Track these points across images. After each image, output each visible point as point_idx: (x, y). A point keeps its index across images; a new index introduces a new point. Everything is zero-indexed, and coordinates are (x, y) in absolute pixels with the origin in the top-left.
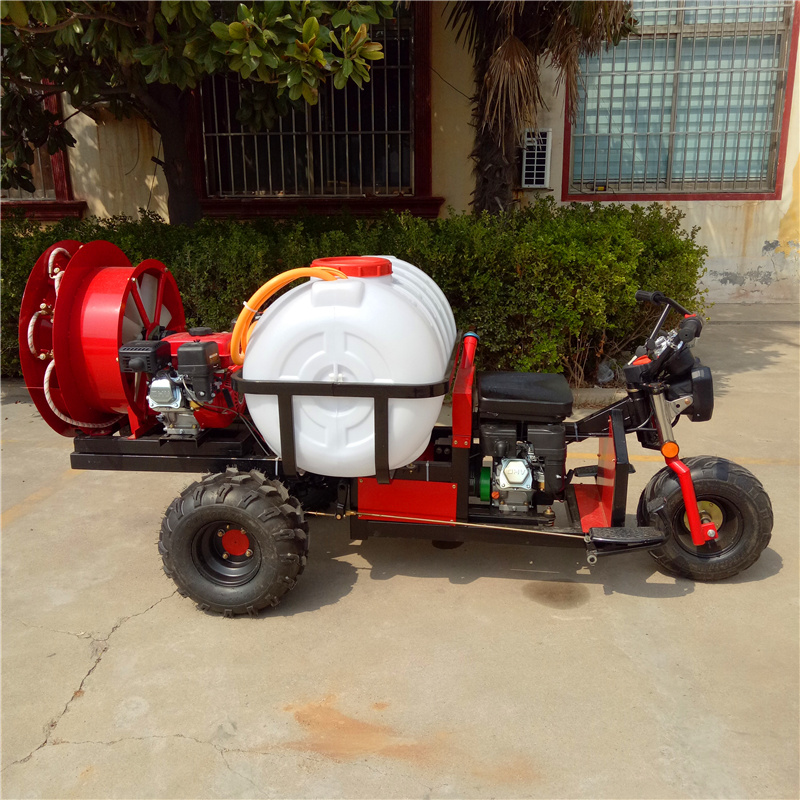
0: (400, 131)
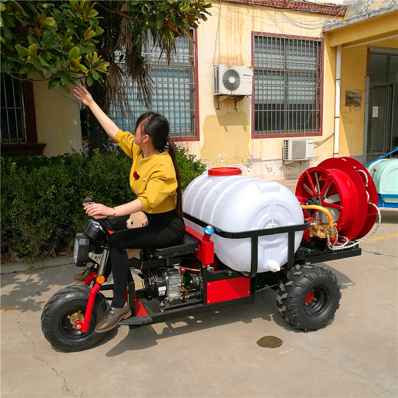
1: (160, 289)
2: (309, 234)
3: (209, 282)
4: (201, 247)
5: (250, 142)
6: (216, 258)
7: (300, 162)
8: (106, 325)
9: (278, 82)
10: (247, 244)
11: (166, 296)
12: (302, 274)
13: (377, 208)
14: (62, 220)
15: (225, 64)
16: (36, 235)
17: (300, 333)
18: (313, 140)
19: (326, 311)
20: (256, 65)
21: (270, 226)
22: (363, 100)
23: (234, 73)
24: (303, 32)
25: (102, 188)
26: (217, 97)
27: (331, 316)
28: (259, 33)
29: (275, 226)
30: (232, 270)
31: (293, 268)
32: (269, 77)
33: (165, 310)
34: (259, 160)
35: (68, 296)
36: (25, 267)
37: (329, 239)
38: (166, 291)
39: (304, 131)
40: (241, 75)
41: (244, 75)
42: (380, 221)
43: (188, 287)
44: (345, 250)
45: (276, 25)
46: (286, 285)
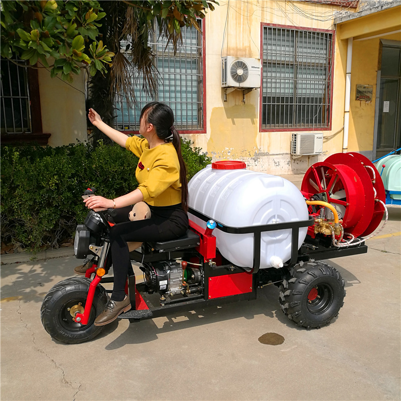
0: (20, 97)
1: (161, 283)
2: (314, 230)
3: (210, 277)
4: (203, 242)
5: (258, 135)
6: (218, 252)
7: (309, 157)
8: (105, 318)
9: (287, 75)
10: (249, 239)
11: (167, 290)
12: (305, 271)
13: (384, 205)
14: (65, 211)
15: (233, 55)
16: (39, 226)
17: (303, 331)
18: (322, 135)
19: (329, 309)
20: (265, 58)
21: (273, 222)
22: (374, 95)
23: (242, 65)
24: (314, 24)
25: (106, 179)
26: (225, 89)
27: (335, 314)
28: (268, 24)
29: (279, 221)
30: (234, 265)
31: (296, 265)
32: (278, 70)
33: (165, 304)
34: (267, 154)
35: (68, 288)
36: (28, 258)
37: (334, 236)
38: (167, 285)
39: (312, 126)
40: (249, 68)
41: (252, 67)
42: (387, 218)
43: (190, 281)
44: (350, 247)
45: (286, 16)
46: (290, 281)
